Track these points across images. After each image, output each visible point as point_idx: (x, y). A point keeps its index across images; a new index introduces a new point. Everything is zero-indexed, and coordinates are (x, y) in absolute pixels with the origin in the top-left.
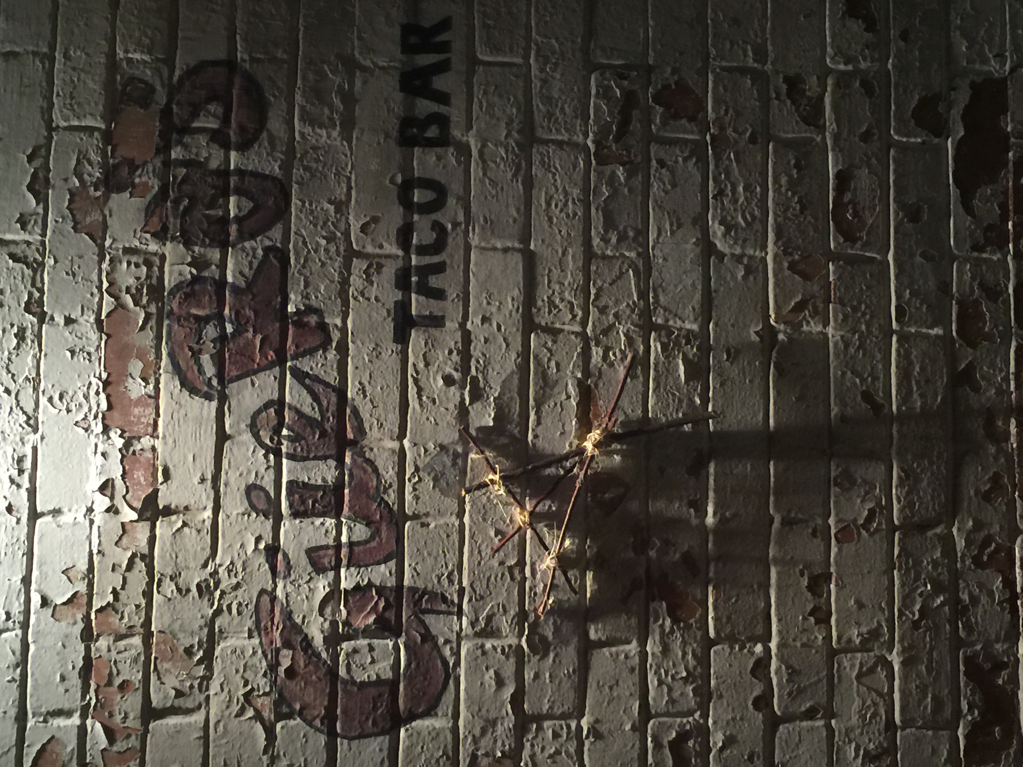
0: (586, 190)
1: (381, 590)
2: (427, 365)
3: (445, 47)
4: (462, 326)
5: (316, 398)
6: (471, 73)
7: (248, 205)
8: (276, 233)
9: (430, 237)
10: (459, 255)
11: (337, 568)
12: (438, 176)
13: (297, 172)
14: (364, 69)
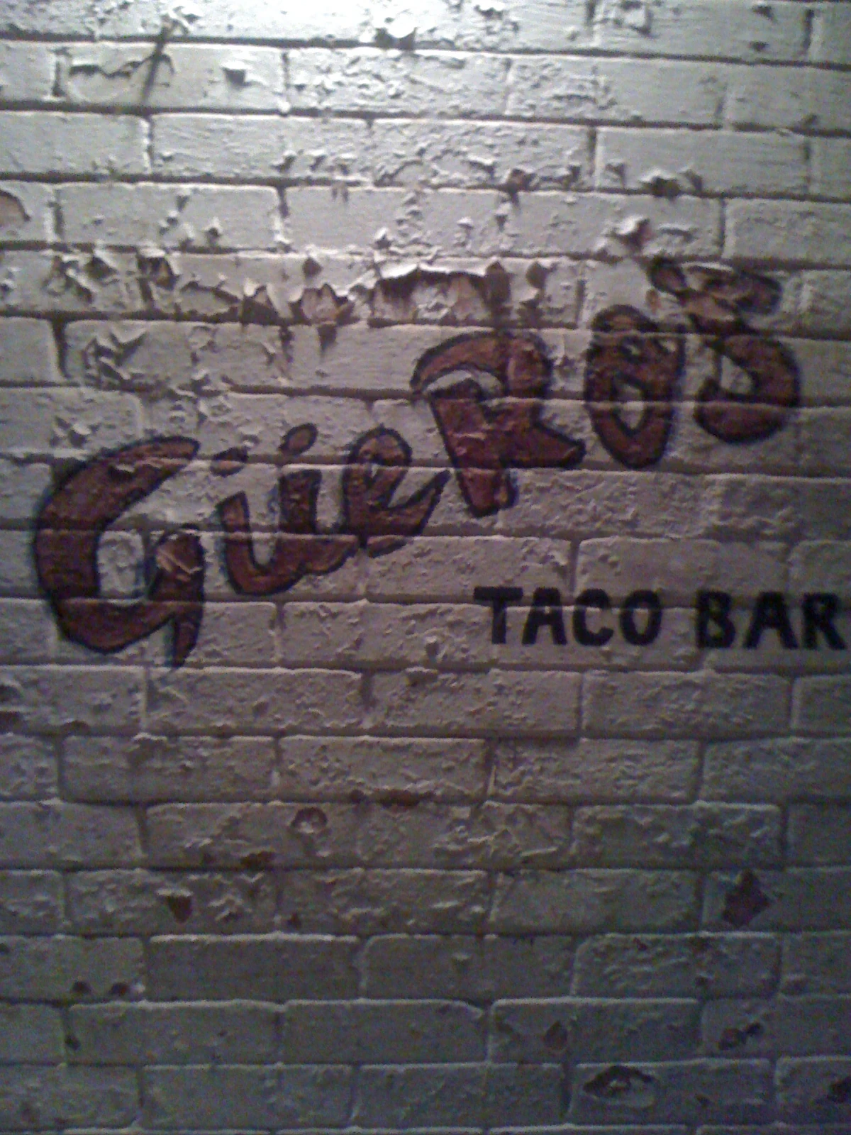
0: (645, 800)
1: (200, 577)
2: (452, 625)
3: (811, 642)
4: (494, 664)
5: (414, 501)
6: (781, 671)
7: (634, 423)
8: (602, 455)
9: (593, 627)
10: (573, 660)
11: (225, 527)
12: (664, 636)
13: (670, 479)
14: (787, 552)
